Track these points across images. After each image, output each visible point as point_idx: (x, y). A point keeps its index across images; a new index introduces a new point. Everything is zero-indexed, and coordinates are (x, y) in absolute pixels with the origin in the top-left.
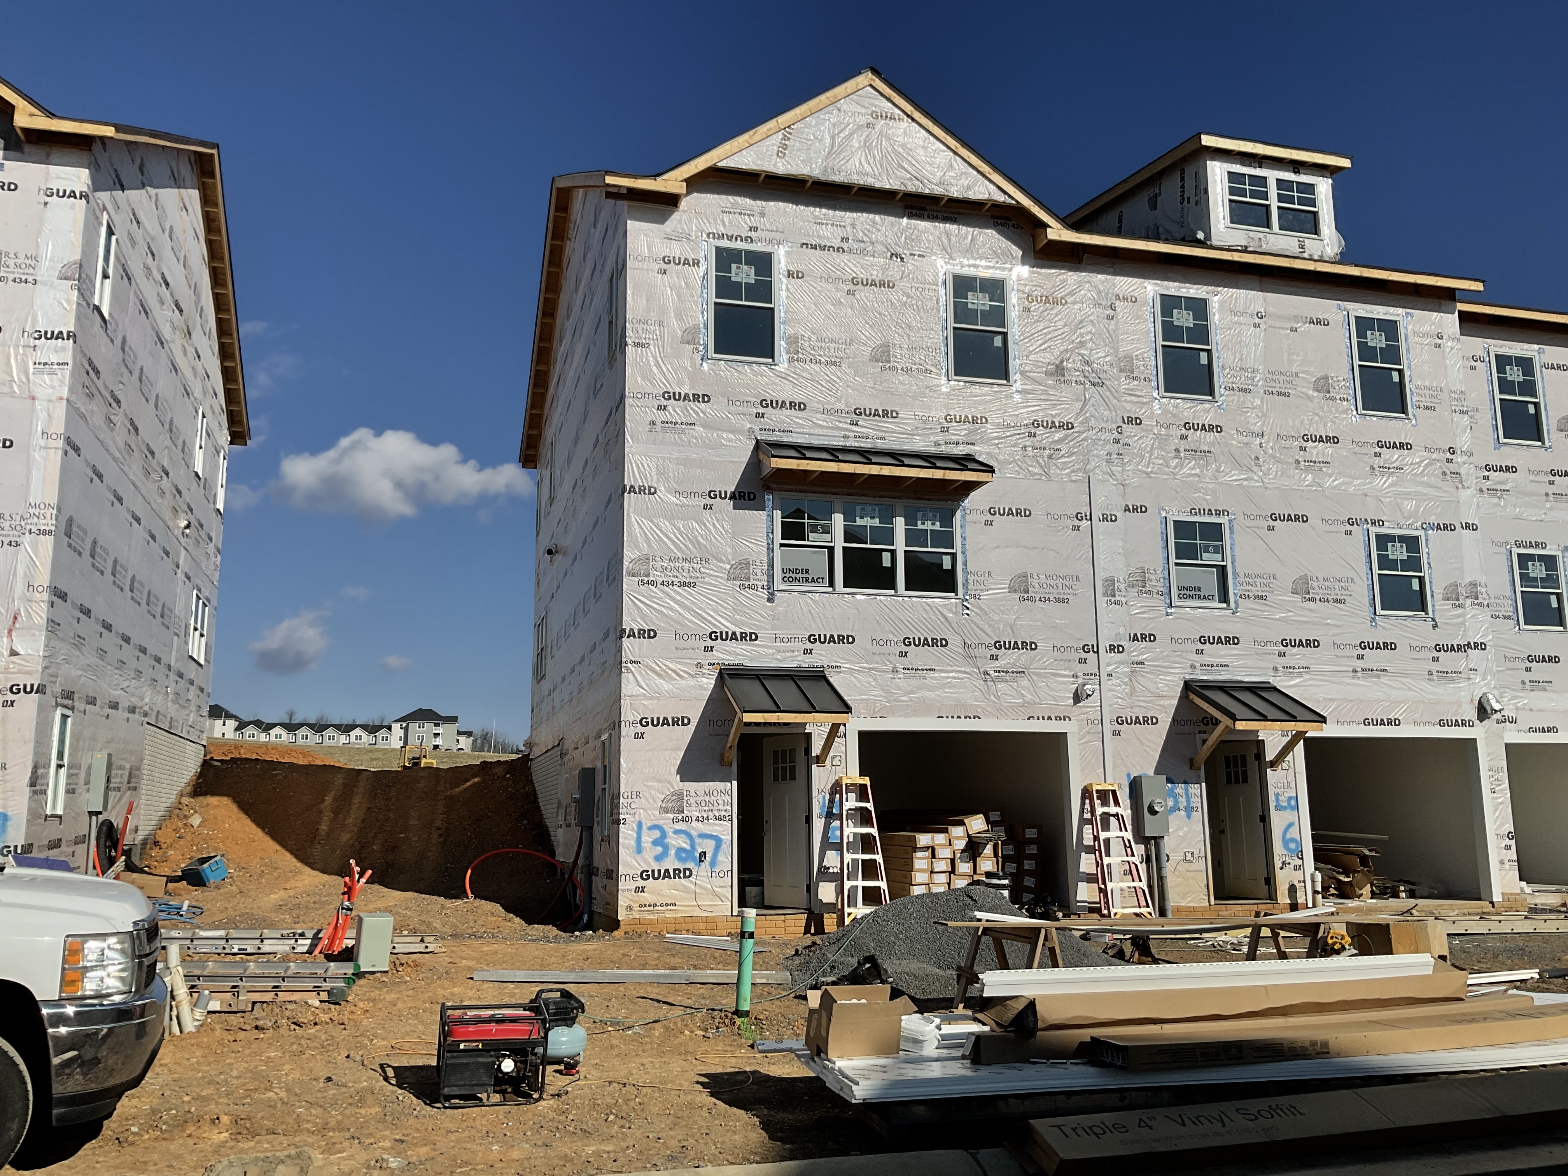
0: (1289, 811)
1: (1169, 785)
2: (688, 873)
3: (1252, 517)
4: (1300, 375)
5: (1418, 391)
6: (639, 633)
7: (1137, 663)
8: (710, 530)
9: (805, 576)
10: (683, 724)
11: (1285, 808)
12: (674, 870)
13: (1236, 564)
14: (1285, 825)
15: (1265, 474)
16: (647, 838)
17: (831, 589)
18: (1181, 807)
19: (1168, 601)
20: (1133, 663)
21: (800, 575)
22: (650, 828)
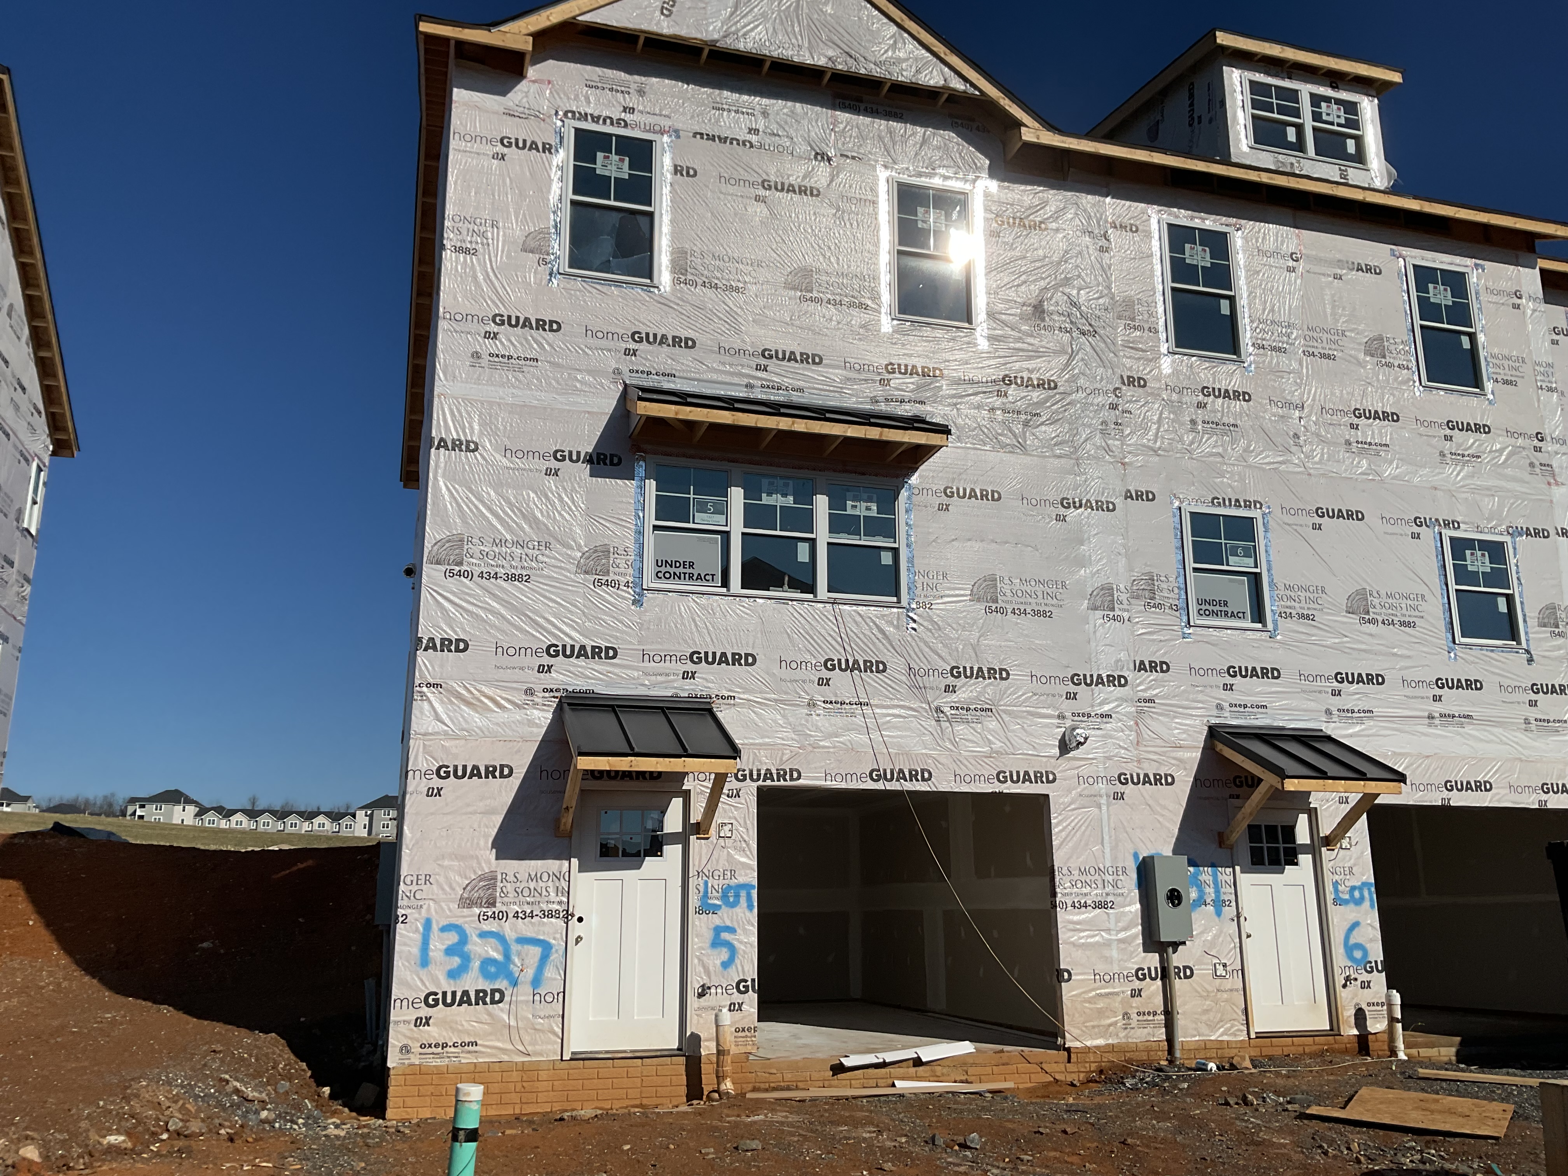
0: (1352, 906)
1: (1191, 869)
2: (497, 996)
3: (1292, 512)
4: (1347, 334)
5: (1494, 361)
6: (442, 644)
7: (1145, 701)
8: (553, 505)
9: (688, 571)
10: (502, 776)
11: (1346, 902)
12: (477, 992)
13: (1273, 572)
14: (1346, 925)
15: (1307, 457)
16: (438, 945)
17: (724, 590)
18: (1208, 901)
19: (1185, 619)
20: (1139, 701)
21: (681, 570)
22: (443, 929)
